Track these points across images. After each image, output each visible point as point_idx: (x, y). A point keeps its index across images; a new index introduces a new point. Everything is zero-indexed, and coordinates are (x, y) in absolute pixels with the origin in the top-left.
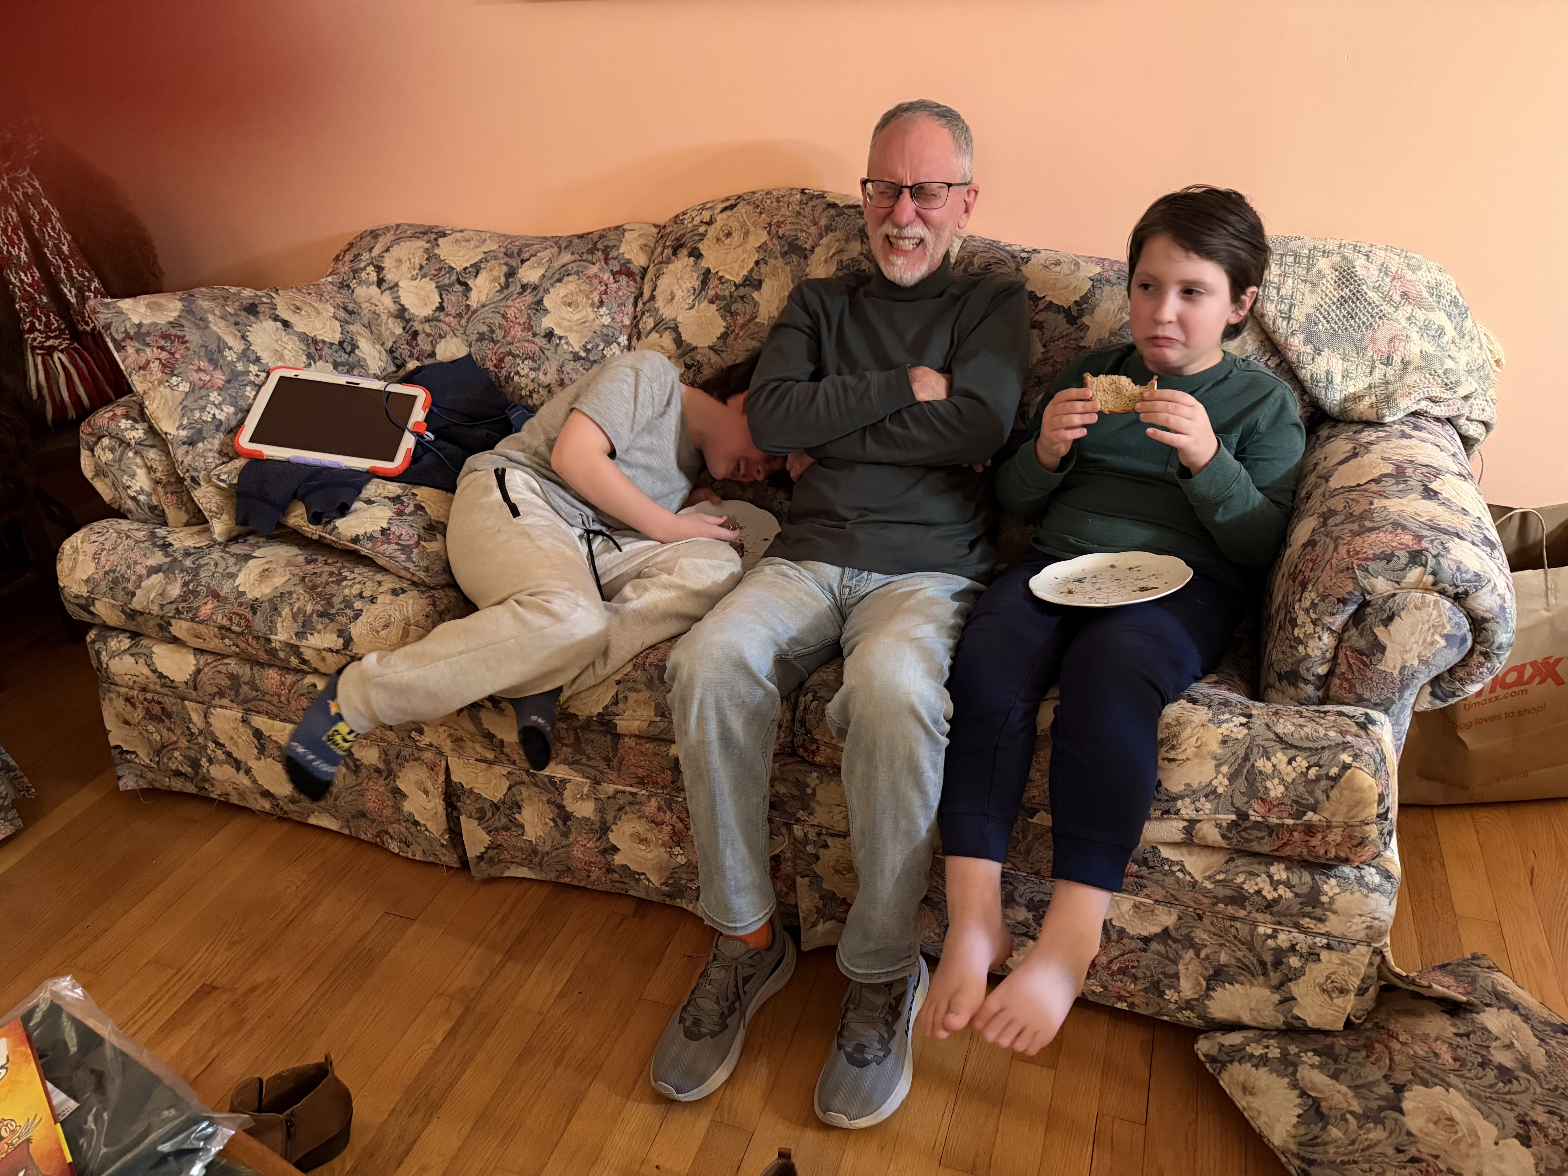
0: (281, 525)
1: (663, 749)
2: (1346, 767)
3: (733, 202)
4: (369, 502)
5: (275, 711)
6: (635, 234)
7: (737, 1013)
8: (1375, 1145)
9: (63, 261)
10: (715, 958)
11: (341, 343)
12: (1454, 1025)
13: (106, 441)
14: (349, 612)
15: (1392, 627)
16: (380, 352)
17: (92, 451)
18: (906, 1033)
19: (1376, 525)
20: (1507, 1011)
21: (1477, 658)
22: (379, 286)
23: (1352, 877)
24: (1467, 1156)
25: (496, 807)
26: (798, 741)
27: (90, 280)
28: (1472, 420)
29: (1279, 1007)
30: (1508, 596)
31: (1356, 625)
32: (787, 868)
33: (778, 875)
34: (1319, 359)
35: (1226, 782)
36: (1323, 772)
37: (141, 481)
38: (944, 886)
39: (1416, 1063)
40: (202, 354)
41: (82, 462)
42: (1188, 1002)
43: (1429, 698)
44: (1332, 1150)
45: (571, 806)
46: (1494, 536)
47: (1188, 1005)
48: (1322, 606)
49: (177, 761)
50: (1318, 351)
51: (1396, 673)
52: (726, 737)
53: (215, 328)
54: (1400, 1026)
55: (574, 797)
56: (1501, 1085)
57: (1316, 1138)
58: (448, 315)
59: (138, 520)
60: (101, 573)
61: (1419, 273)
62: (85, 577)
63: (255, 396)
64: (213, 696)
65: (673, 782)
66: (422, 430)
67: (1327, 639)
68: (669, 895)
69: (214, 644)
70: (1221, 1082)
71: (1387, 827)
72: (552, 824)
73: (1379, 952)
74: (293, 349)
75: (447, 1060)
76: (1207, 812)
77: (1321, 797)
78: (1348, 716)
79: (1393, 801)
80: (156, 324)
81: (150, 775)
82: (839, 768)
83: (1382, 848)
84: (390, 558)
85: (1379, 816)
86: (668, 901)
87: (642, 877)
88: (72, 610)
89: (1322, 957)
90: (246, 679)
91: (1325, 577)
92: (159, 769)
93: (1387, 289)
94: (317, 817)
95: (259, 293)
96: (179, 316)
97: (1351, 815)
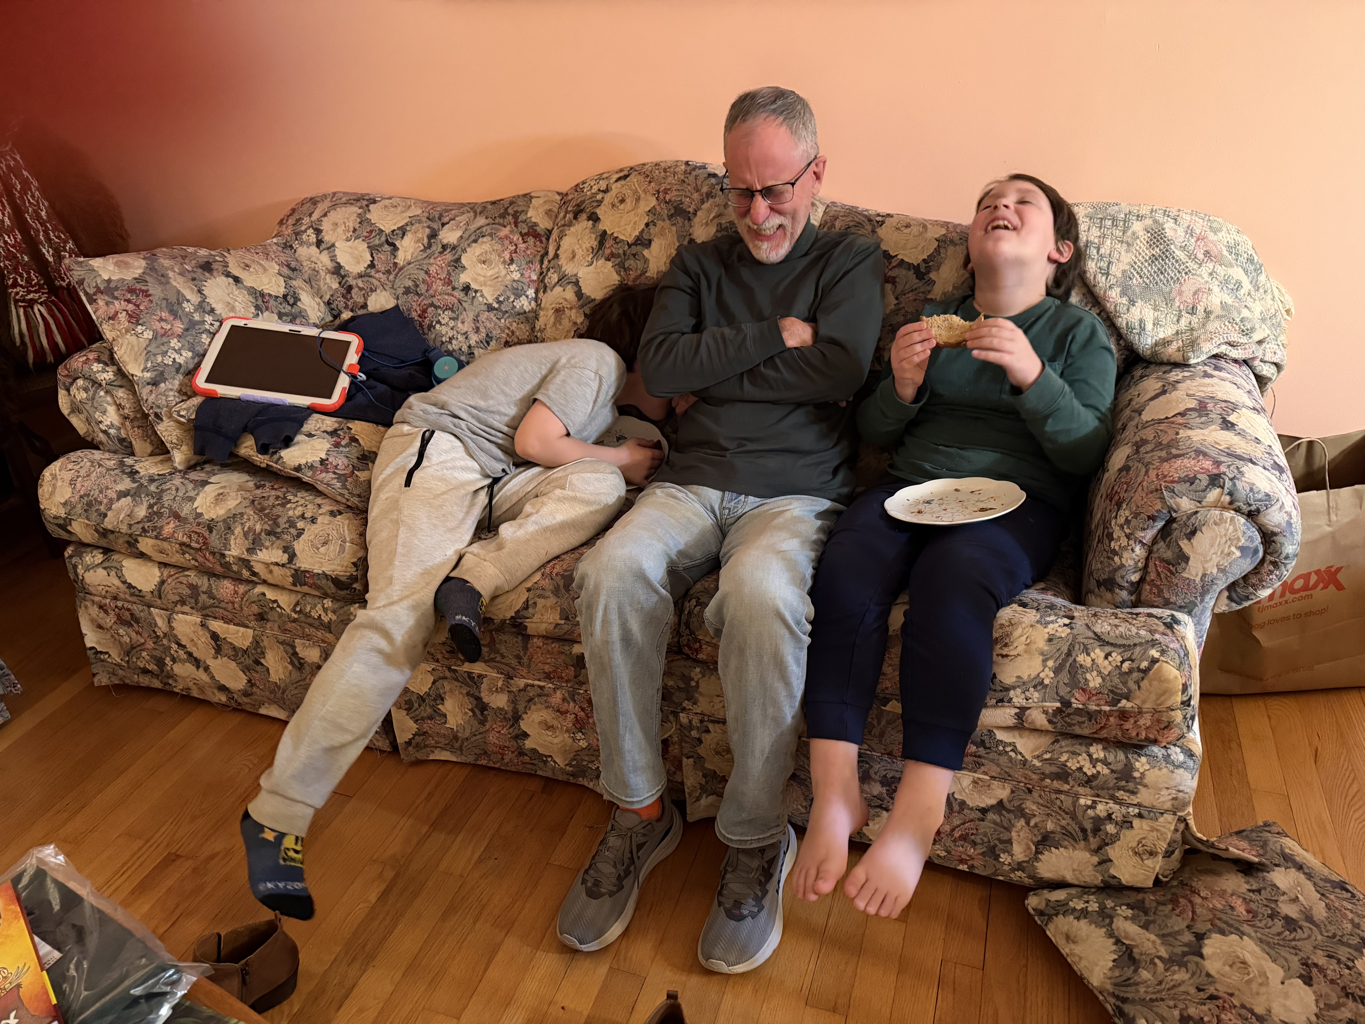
0: (233, 455)
1: (567, 648)
2: (1154, 661)
3: (626, 173)
4: (310, 435)
5: (230, 617)
6: (541, 201)
7: (632, 875)
8: (1180, 985)
9: (42, 225)
11: (285, 296)
12: (1247, 882)
13: (80, 382)
14: (293, 531)
15: (1195, 541)
16: (319, 304)
17: (68, 390)
18: (777, 891)
19: (1181, 452)
20: (1293, 870)
21: (1268, 567)
22: (318, 247)
23: (1160, 755)
24: (1258, 994)
25: (422, 699)
26: (684, 640)
27: (66, 242)
28: (1265, 362)
29: (1099, 868)
30: (1294, 513)
31: (1164, 539)
32: (674, 750)
34: (1133, 309)
35: (1052, 675)
36: (1135, 665)
37: (111, 417)
38: (809, 765)
39: (1215, 915)
40: (163, 306)
41: (60, 401)
42: (1019, 864)
43: (1226, 601)
44: (1142, 989)
45: (486, 698)
46: (1283, 461)
47: (1020, 866)
48: (1134, 522)
49: (144, 660)
50: (1132, 302)
51: (1198, 579)
52: (627, 638)
53: (174, 284)
54: (1202, 884)
55: (490, 690)
56: (1287, 933)
57: (1129, 979)
58: (378, 271)
59: (109, 451)
60: (77, 497)
61: (1220, 235)
62: (63, 501)
63: (210, 343)
64: (176, 603)
65: (576, 677)
66: (356, 371)
67: (1139, 551)
68: (573, 775)
69: (176, 558)
70: (1048, 932)
71: (1190, 712)
72: (471, 714)
73: (1183, 820)
74: (242, 301)
75: (381, 917)
76: (1036, 700)
77: (1133, 686)
78: (1156, 617)
79: (1195, 690)
80: (123, 280)
81: (121, 672)
83: (1185, 731)
84: (328, 485)
85: (1183, 703)
86: (572, 780)
87: (549, 759)
88: (51, 528)
89: (1134, 825)
90: (204, 588)
91: (1137, 497)
92: (129, 667)
93: (1191, 248)
94: (267, 708)
95: (213, 253)
96: (143, 273)
97: (1159, 702)
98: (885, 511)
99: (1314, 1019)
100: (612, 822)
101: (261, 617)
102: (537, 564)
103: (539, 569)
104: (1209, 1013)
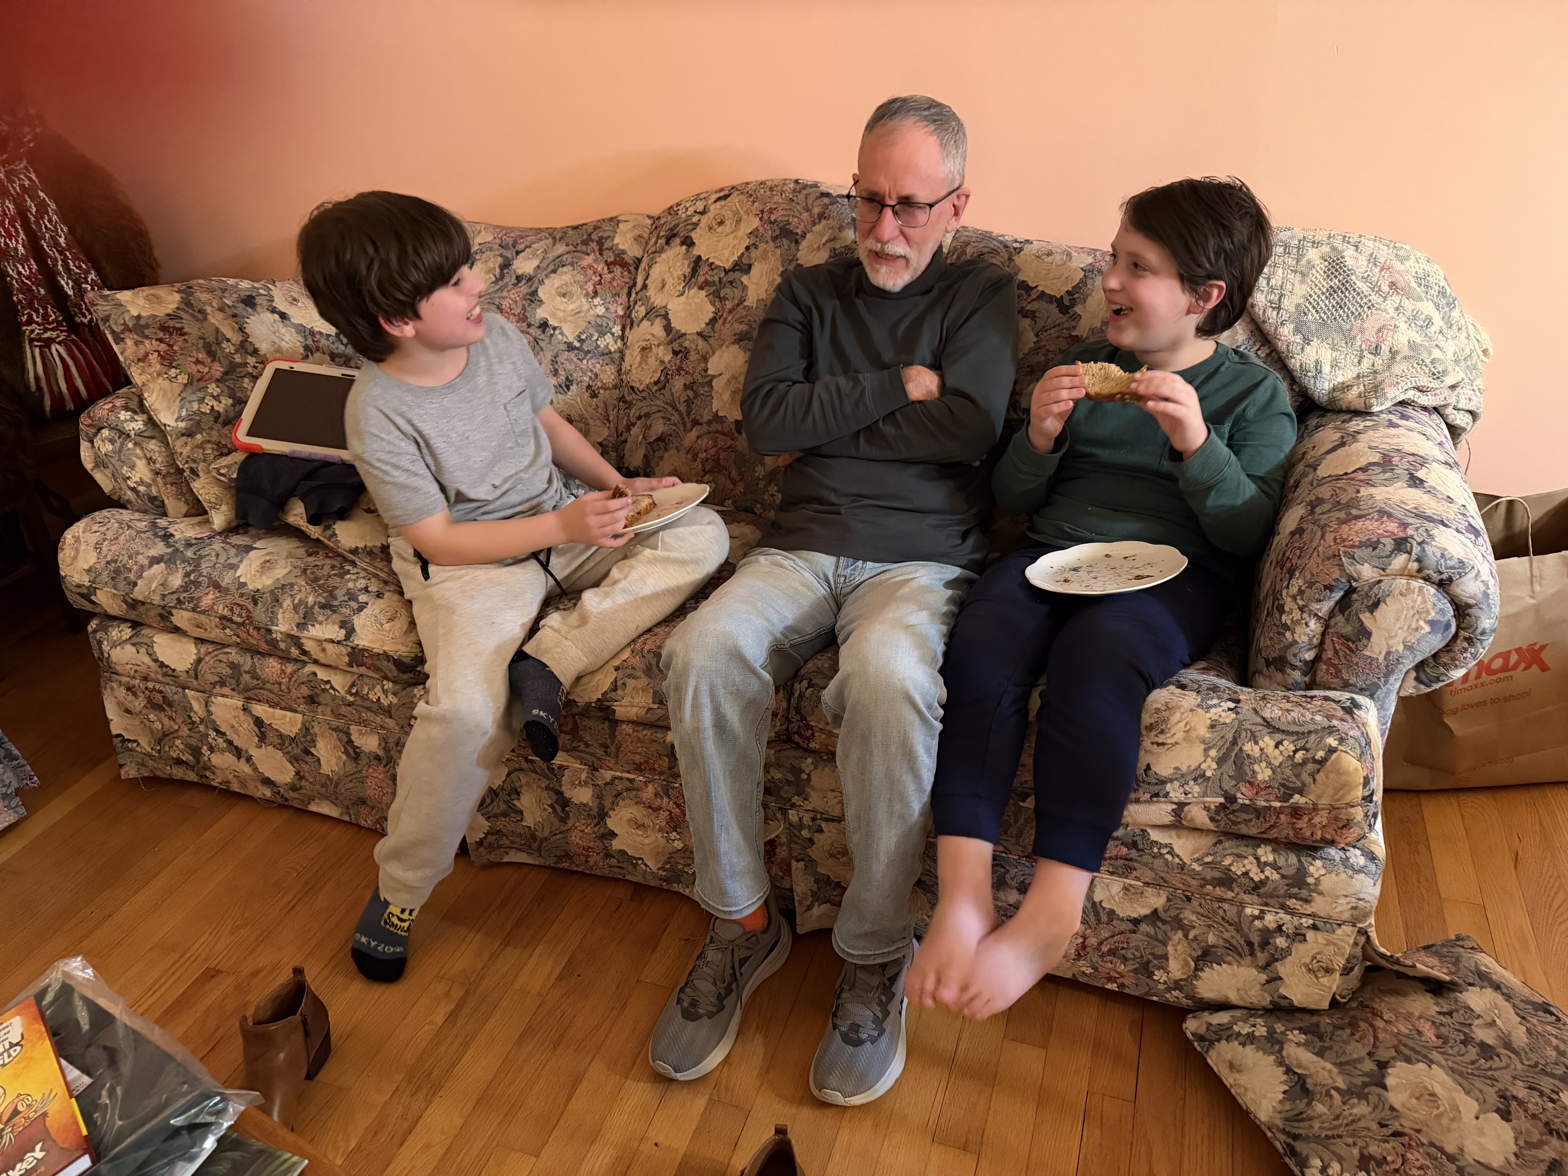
0: (280, 521)
1: (659, 735)
2: (1332, 750)
3: (727, 192)
5: (276, 699)
6: (630, 225)
7: (734, 995)
8: (1359, 1120)
9: (60, 253)
10: (712, 941)
12: (1437, 1004)
13: (105, 433)
14: (353, 604)
15: (1377, 614)
17: (92, 442)
18: (900, 1013)
19: (1362, 513)
20: (1489, 990)
21: (1461, 644)
23: (1337, 858)
24: (1449, 1130)
25: (497, 794)
26: (794, 727)
27: (87, 273)
28: (1459, 410)
29: (1267, 987)
30: (1492, 582)
31: (1342, 612)
32: (782, 852)
33: (773, 859)
34: (1308, 349)
35: (1215, 766)
36: (1309, 755)
37: (140, 472)
38: (936, 870)
39: (1400, 1042)
40: (200, 346)
41: (82, 454)
42: (1176, 982)
43: (1414, 683)
44: (1317, 1125)
45: (568, 792)
46: (1479, 523)
47: (1177, 985)
48: (1308, 593)
49: (178, 749)
50: (1307, 341)
51: (1381, 658)
52: (720, 725)
53: (213, 321)
54: (1386, 1006)
55: (572, 783)
56: (1482, 1061)
57: (1301, 1113)
59: (137, 511)
60: (103, 563)
61: (1407, 264)
62: (86, 567)
63: (253, 388)
64: (214, 684)
65: (670, 768)
67: (1314, 625)
68: (666, 880)
69: (215, 634)
70: (1209, 1060)
71: (1372, 808)
72: (550, 810)
73: (1363, 932)
74: (290, 341)
75: (449, 1041)
76: (1196, 795)
77: (1308, 780)
78: (1334, 701)
79: (1378, 784)
80: (155, 316)
81: (151, 763)
82: (833, 754)
83: (1367, 830)
85: (1364, 798)
86: (665, 886)
87: (640, 862)
88: (73, 599)
89: (1308, 938)
90: (247, 667)
91: (1312, 564)
92: (160, 758)
93: (1375, 279)
94: (318, 804)
95: (256, 285)
96: (178, 308)
97: (1337, 797)
98: (1027, 580)
99: (1513, 1159)
100: (711, 933)
101: (312, 700)
102: (625, 641)
103: (629, 645)
104: (1392, 1151)
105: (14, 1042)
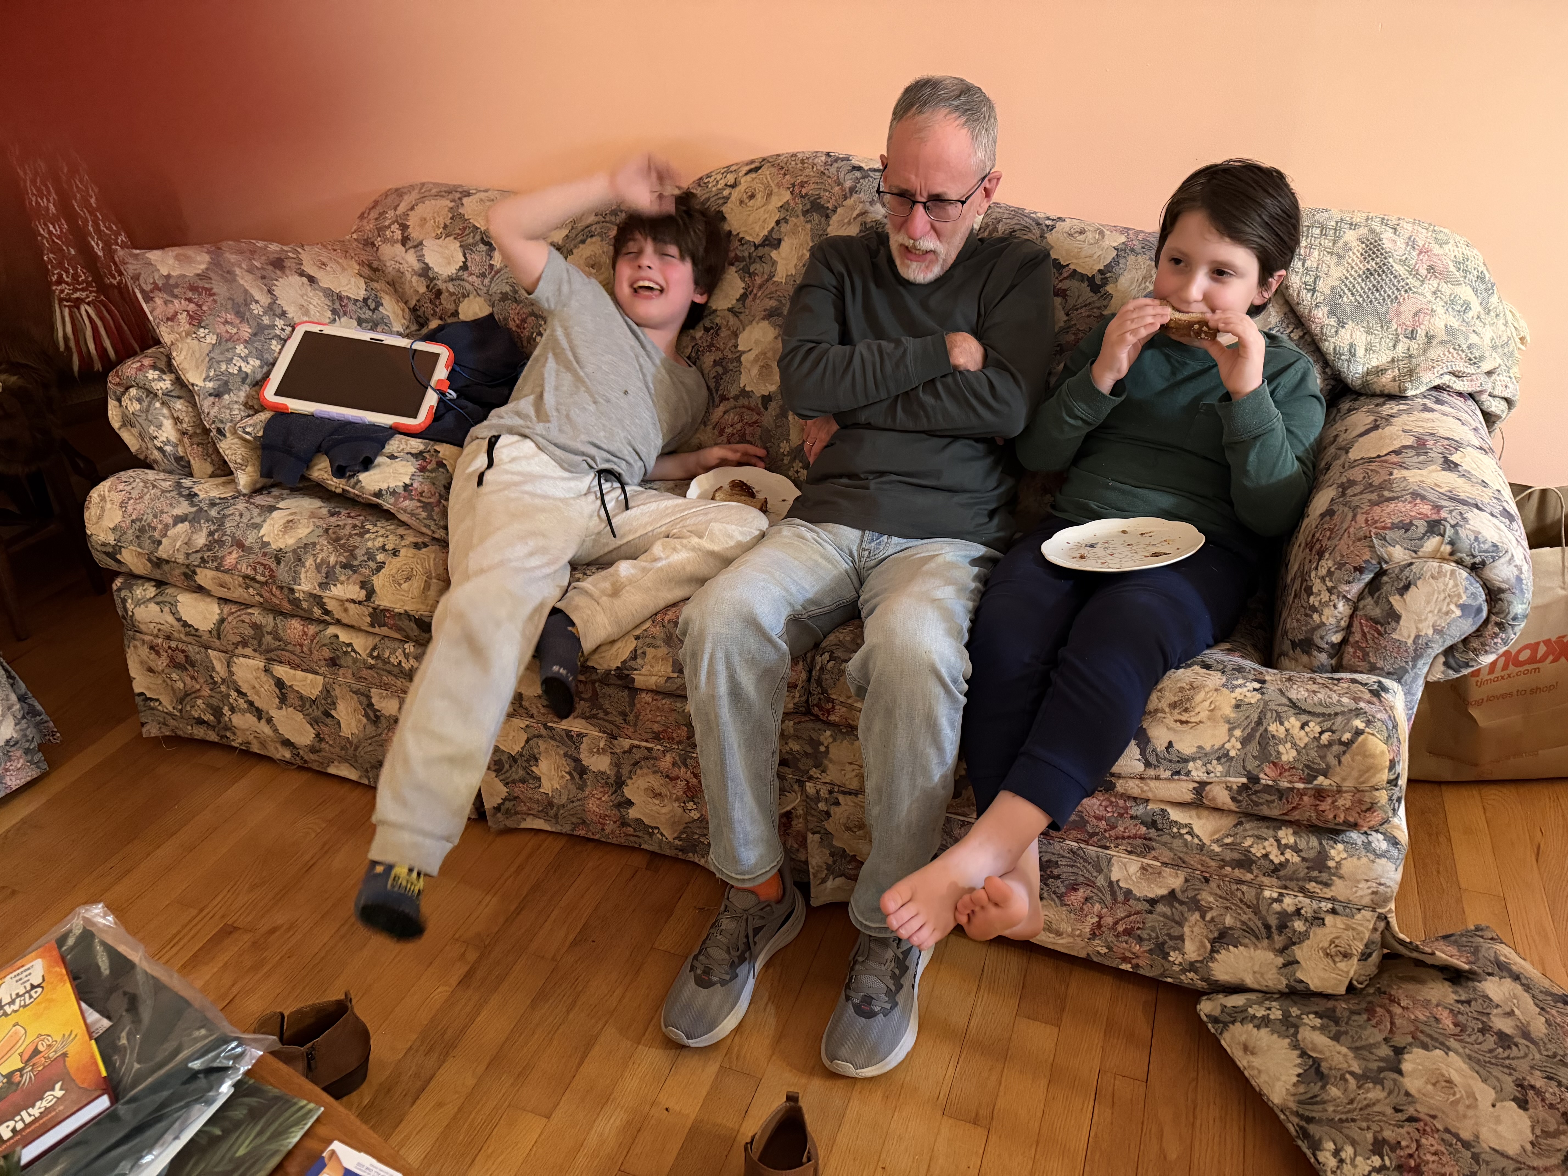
0: (304, 478)
1: (679, 705)
2: (1358, 733)
3: (757, 164)
4: (392, 457)
5: (298, 661)
8: (1374, 1104)
9: (91, 214)
11: (365, 300)
12: (1455, 992)
13: (133, 392)
14: (372, 564)
15: (1408, 596)
16: (403, 310)
17: (119, 401)
18: (913, 987)
19: (1395, 495)
20: (1509, 980)
21: (1492, 629)
22: (404, 245)
23: (1359, 842)
24: (1465, 1116)
25: (513, 759)
26: (814, 700)
27: (117, 234)
28: (1494, 397)
29: (1282, 970)
30: (1525, 568)
31: (1372, 594)
32: (798, 825)
34: (1342, 332)
35: (1239, 746)
36: (1336, 737)
37: (167, 432)
39: (1417, 1029)
40: (229, 306)
41: (110, 412)
42: (1192, 964)
43: (1442, 668)
44: (1330, 1108)
45: (587, 760)
46: (1513, 509)
47: (1192, 967)
48: (1337, 574)
49: (200, 709)
50: (1341, 324)
51: (1410, 642)
53: (242, 282)
54: (1403, 993)
55: (591, 751)
56: (1500, 1050)
57: (1316, 1096)
58: (471, 274)
59: (164, 471)
60: (128, 521)
61: (1446, 248)
62: (112, 526)
63: (281, 350)
64: (236, 645)
66: (445, 387)
67: (1342, 608)
68: (682, 850)
69: (239, 593)
70: (1223, 1043)
71: (1397, 792)
72: (568, 777)
73: (1383, 918)
74: (318, 305)
75: (462, 1002)
76: (1218, 774)
77: (1333, 761)
78: (1361, 684)
79: (1403, 768)
80: (184, 276)
81: (172, 722)
83: (1390, 815)
84: (412, 515)
85: (1389, 782)
86: (681, 855)
87: (656, 831)
88: (98, 556)
89: (1326, 922)
90: (269, 629)
91: (1342, 546)
92: (182, 717)
93: (1413, 262)
94: (336, 767)
95: (285, 248)
96: (207, 269)
97: (1362, 779)
99: (1529, 1147)
100: (725, 902)
101: (333, 663)
104: (1406, 1136)
105: (35, 984)
